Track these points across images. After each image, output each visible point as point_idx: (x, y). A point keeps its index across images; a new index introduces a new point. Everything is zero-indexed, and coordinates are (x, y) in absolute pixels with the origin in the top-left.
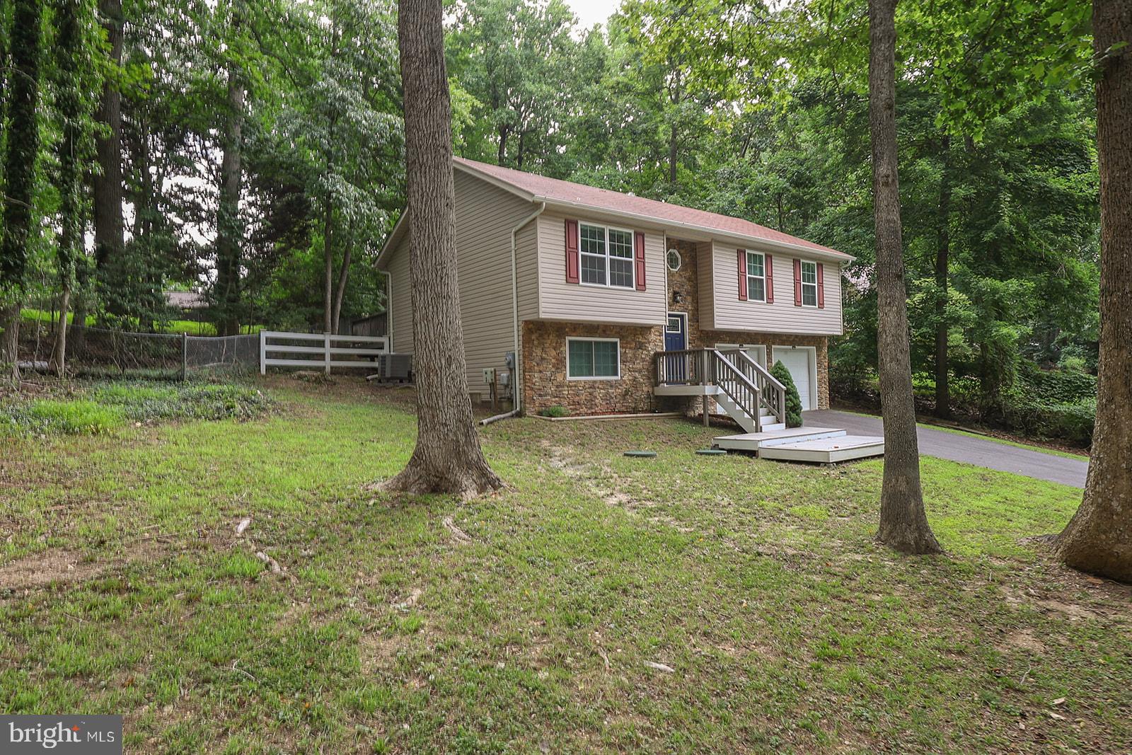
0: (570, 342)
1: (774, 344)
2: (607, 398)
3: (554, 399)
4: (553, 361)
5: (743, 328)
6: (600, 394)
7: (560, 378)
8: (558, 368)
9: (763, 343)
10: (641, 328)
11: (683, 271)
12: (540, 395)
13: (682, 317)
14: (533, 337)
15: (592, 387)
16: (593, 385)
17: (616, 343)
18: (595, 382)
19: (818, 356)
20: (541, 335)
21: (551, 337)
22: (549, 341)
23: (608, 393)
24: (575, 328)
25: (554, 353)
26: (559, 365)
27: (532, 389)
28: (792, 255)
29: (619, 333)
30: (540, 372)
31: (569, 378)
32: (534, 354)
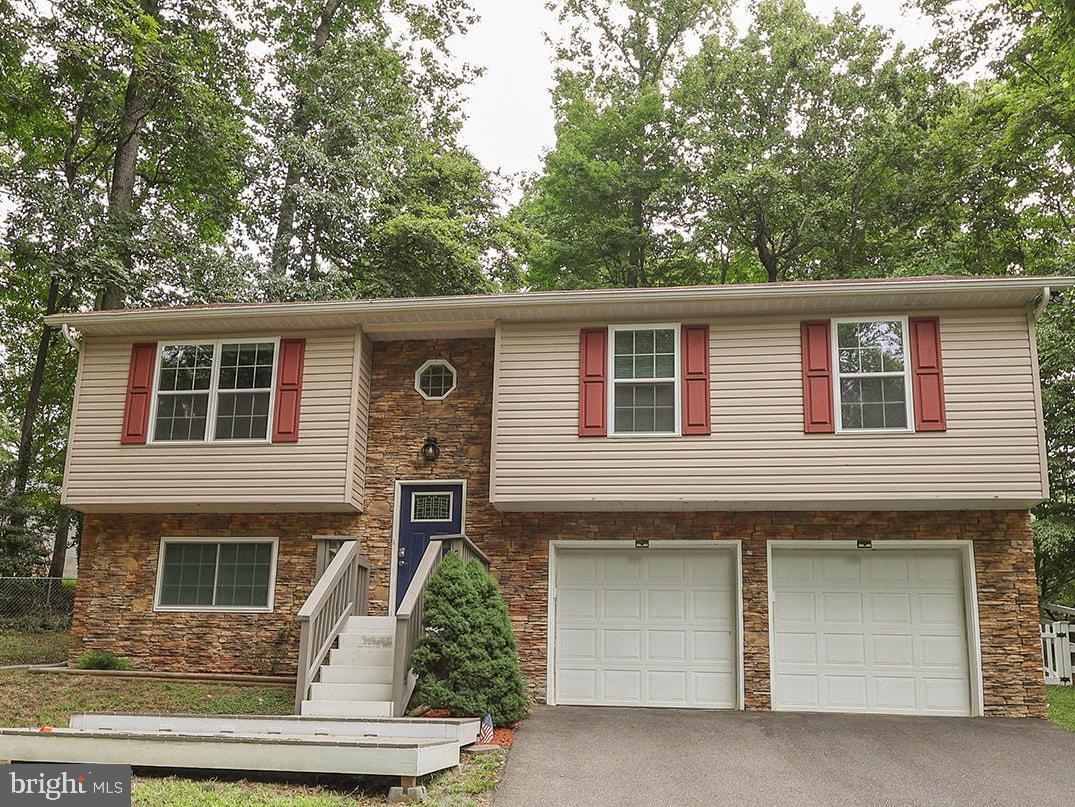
0: (169, 546)
1: (775, 535)
2: (236, 646)
3: (121, 644)
4: (131, 578)
5: (589, 498)
6: (219, 639)
7: (138, 607)
8: (137, 591)
9: (726, 535)
10: (334, 514)
11: (459, 396)
12: (97, 636)
13: (457, 488)
14: (98, 539)
15: (206, 625)
16: (207, 622)
17: (269, 546)
18: (212, 615)
19: (984, 565)
20: (113, 537)
21: (131, 538)
22: (126, 546)
23: (238, 637)
24: (180, 522)
25: (133, 564)
26: (141, 585)
27: (83, 624)
28: (795, 313)
29: (278, 526)
30: (103, 596)
31: (157, 607)
32: (96, 567)
